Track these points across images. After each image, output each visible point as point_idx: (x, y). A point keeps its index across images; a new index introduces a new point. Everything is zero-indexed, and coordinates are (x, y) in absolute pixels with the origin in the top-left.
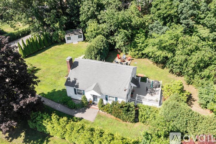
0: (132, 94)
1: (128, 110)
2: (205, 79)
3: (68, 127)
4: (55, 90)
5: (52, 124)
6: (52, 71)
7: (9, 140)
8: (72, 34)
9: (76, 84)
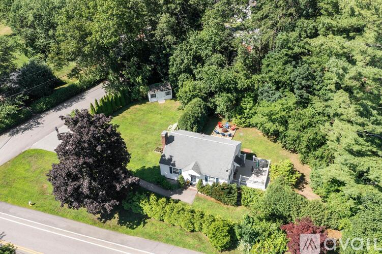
0: (235, 174)
1: (230, 193)
2: (319, 159)
3: (167, 208)
4: (145, 167)
5: (150, 205)
6: (137, 142)
7: (102, 221)
8: (157, 89)
9: (172, 163)
